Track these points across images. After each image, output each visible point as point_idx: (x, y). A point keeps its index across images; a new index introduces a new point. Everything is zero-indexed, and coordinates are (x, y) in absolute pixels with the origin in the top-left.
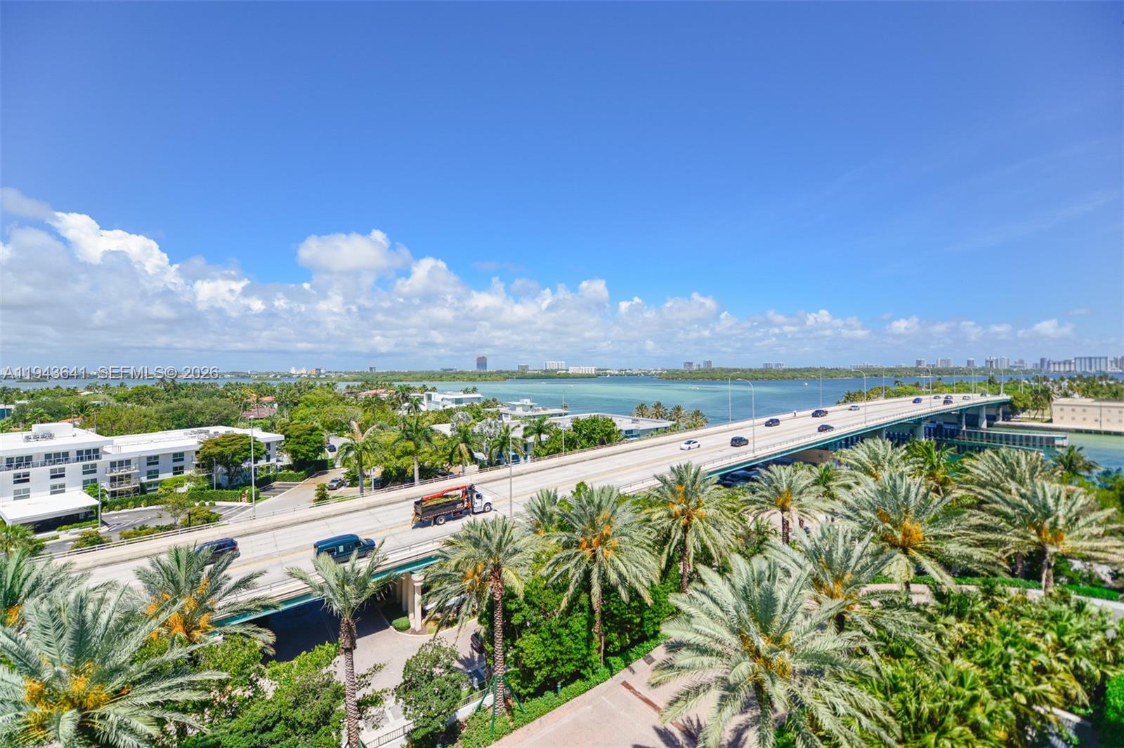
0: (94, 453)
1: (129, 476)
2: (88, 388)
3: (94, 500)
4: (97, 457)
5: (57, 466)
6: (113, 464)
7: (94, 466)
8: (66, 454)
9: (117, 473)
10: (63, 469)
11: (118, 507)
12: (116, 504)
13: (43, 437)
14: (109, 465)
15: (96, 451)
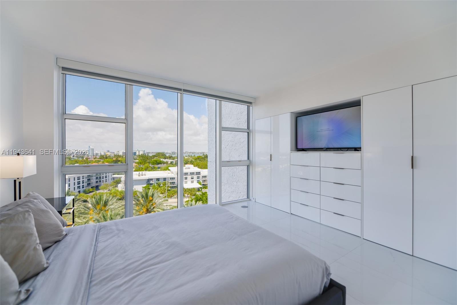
0: (199, 173)
1: (206, 180)
2: (186, 156)
3: (199, 185)
4: (200, 174)
5: (192, 176)
6: (203, 177)
7: (199, 177)
8: (194, 173)
9: (204, 179)
10: (193, 177)
11: (204, 188)
12: (204, 187)
13: (188, 168)
14: (202, 177)
15: (200, 173)
